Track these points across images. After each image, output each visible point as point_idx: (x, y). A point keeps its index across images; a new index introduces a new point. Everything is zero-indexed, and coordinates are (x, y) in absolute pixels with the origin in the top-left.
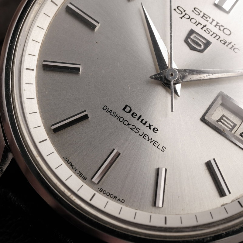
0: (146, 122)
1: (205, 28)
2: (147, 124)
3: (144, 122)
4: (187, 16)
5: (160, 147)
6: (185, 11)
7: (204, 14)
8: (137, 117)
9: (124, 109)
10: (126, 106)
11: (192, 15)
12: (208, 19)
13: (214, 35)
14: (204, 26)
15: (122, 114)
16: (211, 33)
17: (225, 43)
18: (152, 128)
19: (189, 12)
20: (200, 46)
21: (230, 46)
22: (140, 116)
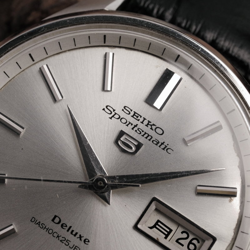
0: (77, 233)
1: (136, 129)
2: (78, 236)
3: (74, 233)
4: (117, 116)
6: (114, 110)
7: (135, 113)
8: (67, 228)
9: (53, 220)
10: (55, 216)
11: (123, 115)
12: (139, 118)
13: (146, 135)
14: (136, 126)
15: (51, 225)
16: (143, 133)
17: (158, 143)
18: (83, 239)
19: (119, 111)
21: (163, 146)
22: (70, 227)
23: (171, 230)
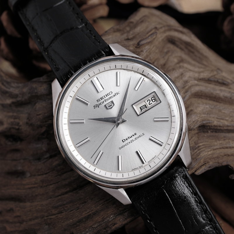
0: (131, 136)
1: (106, 100)
2: (132, 136)
3: (131, 137)
4: (99, 105)
5: (142, 135)
6: (96, 105)
7: (101, 98)
8: (128, 138)
9: (123, 142)
10: (122, 141)
11: (99, 103)
12: (103, 98)
13: (110, 98)
14: (105, 100)
15: (124, 143)
16: (109, 99)
17: (114, 95)
18: (134, 135)
19: (98, 103)
20: (112, 105)
21: (116, 94)
22: (128, 137)
23: (145, 105)
